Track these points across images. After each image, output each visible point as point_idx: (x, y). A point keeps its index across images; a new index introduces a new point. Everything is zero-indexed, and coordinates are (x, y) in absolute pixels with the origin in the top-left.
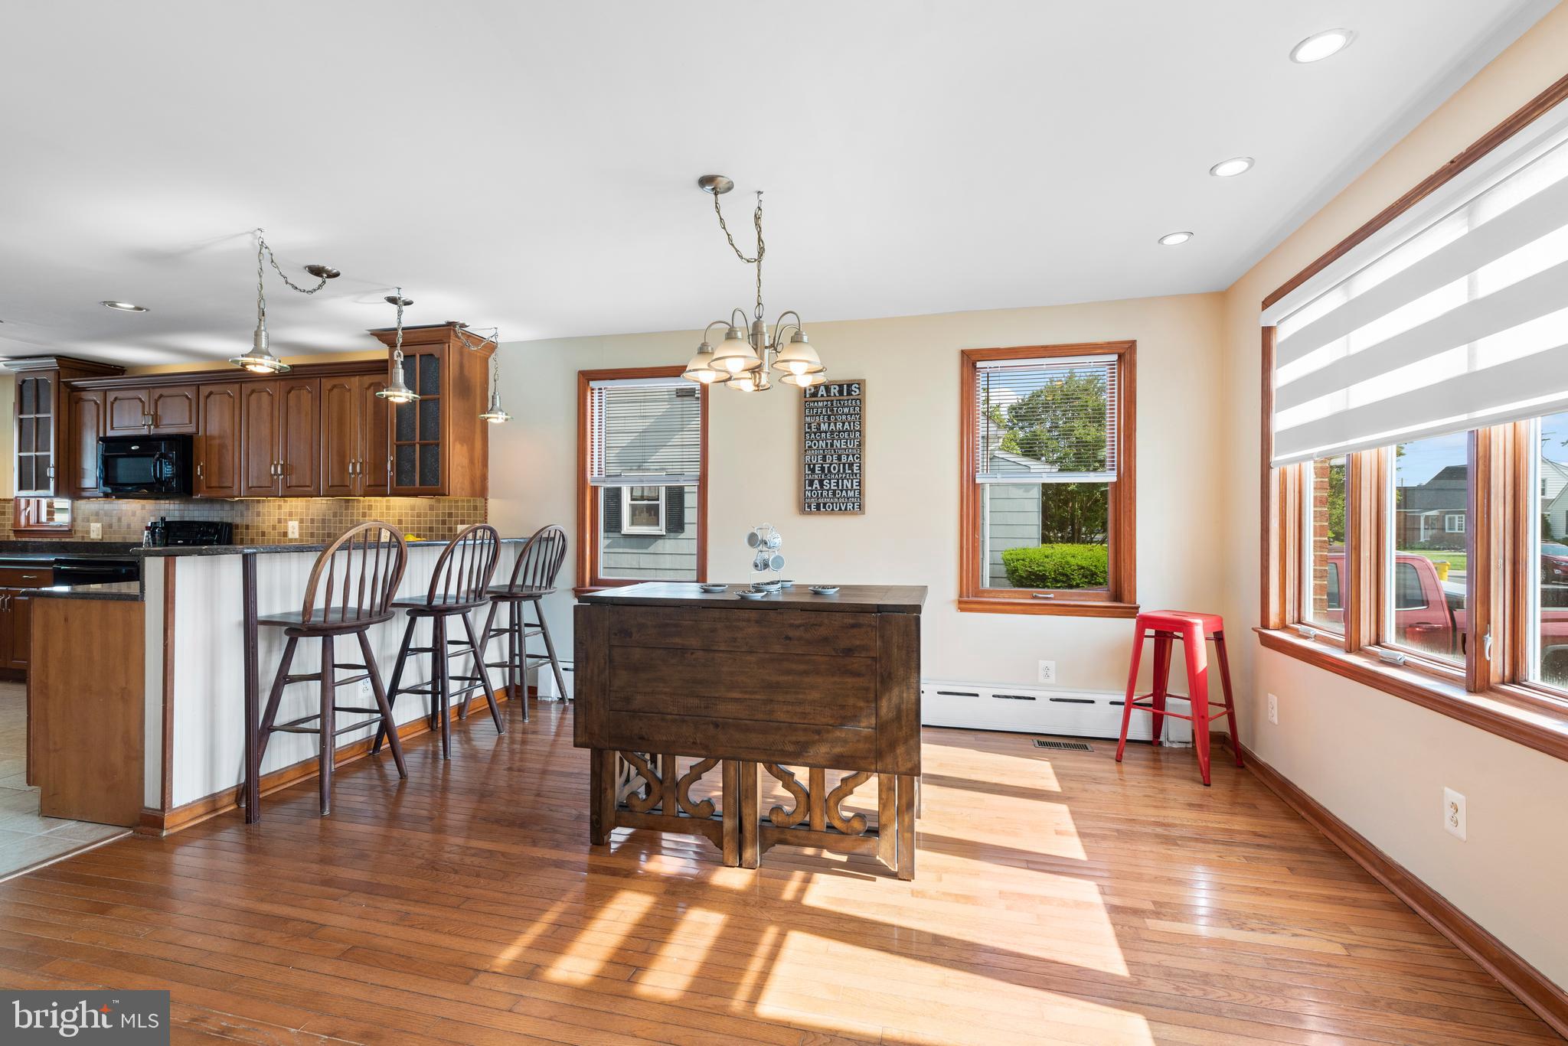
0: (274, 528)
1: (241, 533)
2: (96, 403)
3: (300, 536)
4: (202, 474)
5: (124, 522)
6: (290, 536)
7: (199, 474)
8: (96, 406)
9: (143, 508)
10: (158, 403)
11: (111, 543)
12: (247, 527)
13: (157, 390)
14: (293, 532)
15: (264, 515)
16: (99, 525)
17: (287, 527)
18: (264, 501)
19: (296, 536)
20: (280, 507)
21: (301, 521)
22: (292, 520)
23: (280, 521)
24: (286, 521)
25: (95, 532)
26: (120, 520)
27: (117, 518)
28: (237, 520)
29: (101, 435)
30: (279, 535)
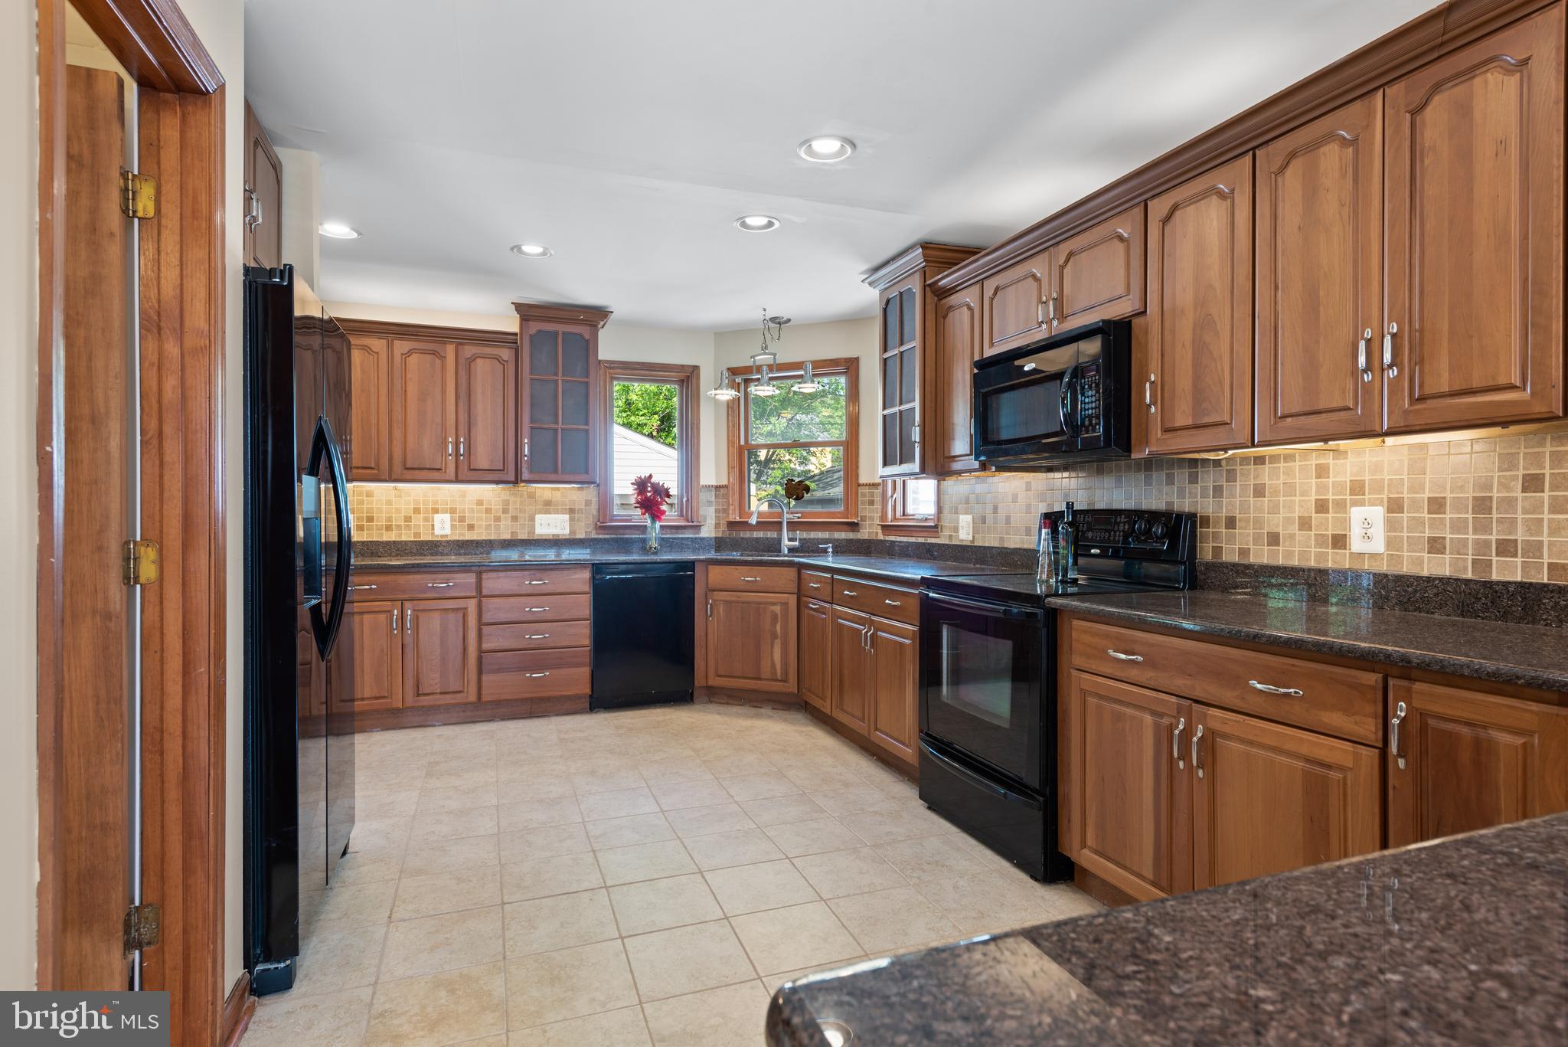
0: (1305, 524)
1: (1216, 536)
2: (970, 308)
3: (1389, 543)
4: (1154, 402)
5: (1002, 514)
6: (1356, 545)
7: (1148, 401)
8: (969, 312)
9: (1028, 487)
10: (1065, 271)
11: (985, 548)
12: (1231, 523)
13: (1062, 246)
14: (1367, 537)
15: (1276, 492)
16: (969, 518)
17: (1346, 522)
18: (1274, 458)
19: (1378, 545)
20: (1322, 471)
21: (1395, 506)
22: (1362, 504)
23: (1322, 506)
24: (1341, 506)
25: (964, 531)
26: (995, 509)
27: (992, 508)
28: (1206, 506)
29: (977, 358)
30: (1321, 540)
